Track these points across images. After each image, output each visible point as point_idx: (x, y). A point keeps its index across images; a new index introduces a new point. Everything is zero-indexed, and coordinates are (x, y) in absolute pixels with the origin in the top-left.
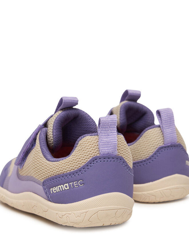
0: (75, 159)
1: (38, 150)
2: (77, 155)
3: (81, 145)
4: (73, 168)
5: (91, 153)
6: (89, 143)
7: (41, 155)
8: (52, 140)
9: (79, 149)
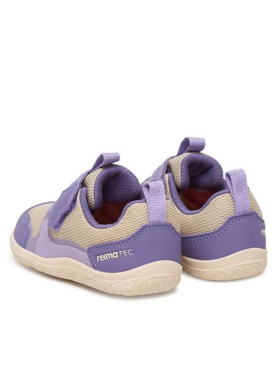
0: (124, 227)
1: (80, 214)
2: (125, 223)
3: (130, 213)
4: (122, 236)
5: (140, 221)
6: (138, 211)
7: (85, 219)
8: (93, 202)
9: (127, 217)
